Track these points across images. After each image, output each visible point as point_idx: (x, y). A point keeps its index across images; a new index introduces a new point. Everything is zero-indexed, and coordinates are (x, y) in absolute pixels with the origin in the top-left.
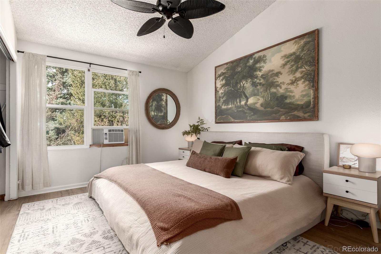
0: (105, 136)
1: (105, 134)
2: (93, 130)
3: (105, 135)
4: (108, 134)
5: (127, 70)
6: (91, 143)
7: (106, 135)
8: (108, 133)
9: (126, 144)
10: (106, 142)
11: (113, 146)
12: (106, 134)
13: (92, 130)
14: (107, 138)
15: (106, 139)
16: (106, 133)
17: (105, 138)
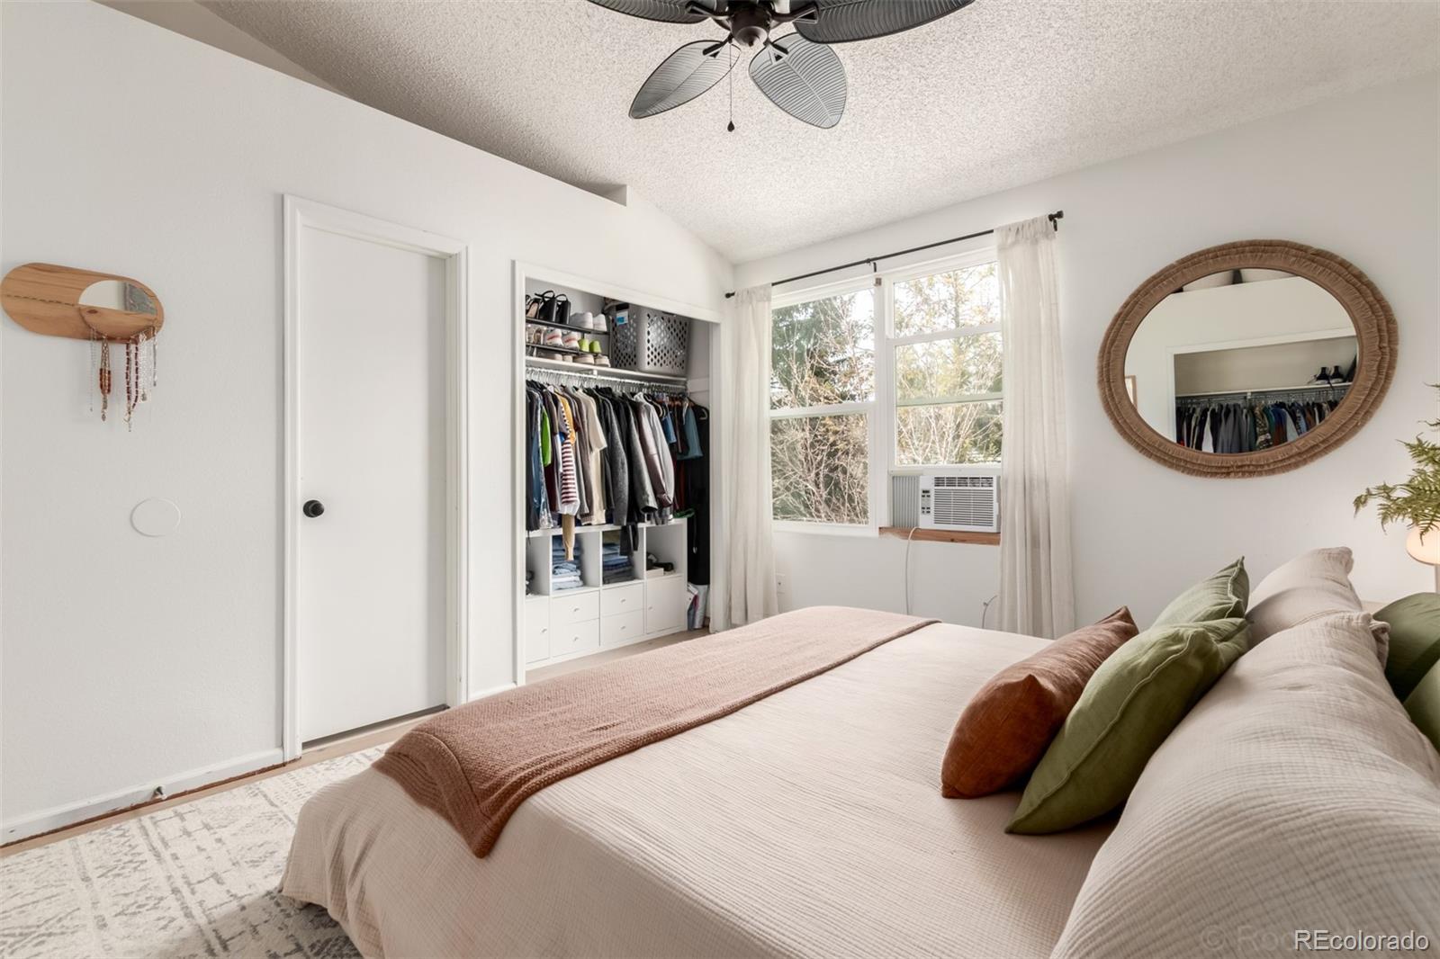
0: (923, 500)
1: (924, 492)
2: (893, 478)
3: (923, 496)
4: (932, 494)
5: (992, 231)
6: (886, 523)
7: (926, 498)
8: (932, 489)
9: (992, 539)
10: (927, 522)
11: (952, 540)
12: (926, 494)
13: (891, 478)
14: (929, 508)
15: (925, 510)
16: (926, 488)
17: (923, 508)
